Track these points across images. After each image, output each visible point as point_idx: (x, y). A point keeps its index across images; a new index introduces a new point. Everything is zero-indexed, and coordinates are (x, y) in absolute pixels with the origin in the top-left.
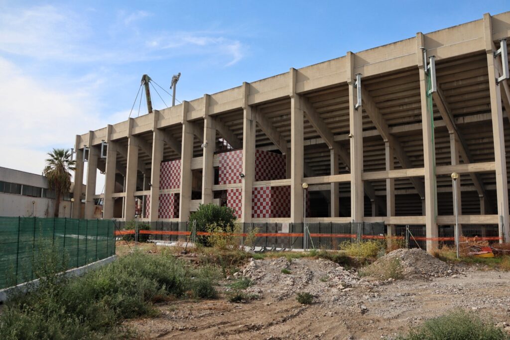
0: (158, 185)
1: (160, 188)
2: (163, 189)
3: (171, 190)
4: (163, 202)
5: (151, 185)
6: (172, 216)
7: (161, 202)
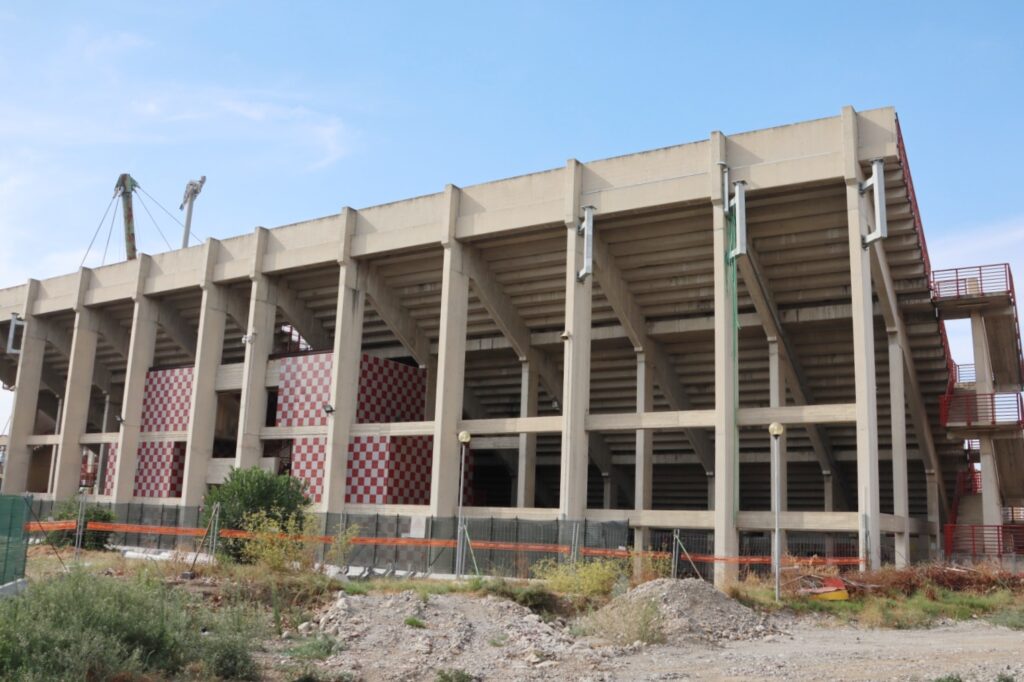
0: (139, 422)
1: (142, 429)
2: (150, 429)
3: (167, 433)
4: (147, 459)
5: (122, 421)
6: (165, 493)
7: (143, 459)
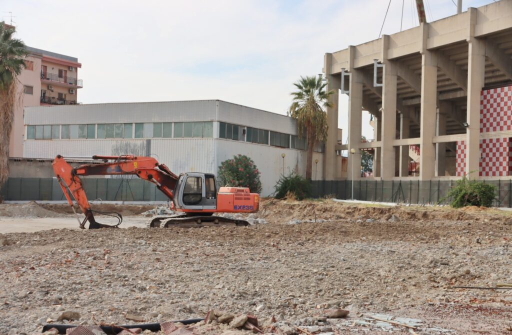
0: (478, 125)
1: (481, 130)
2: (488, 130)
3: (502, 132)
4: (487, 150)
5: (468, 126)
6: (504, 173)
7: (484, 150)
